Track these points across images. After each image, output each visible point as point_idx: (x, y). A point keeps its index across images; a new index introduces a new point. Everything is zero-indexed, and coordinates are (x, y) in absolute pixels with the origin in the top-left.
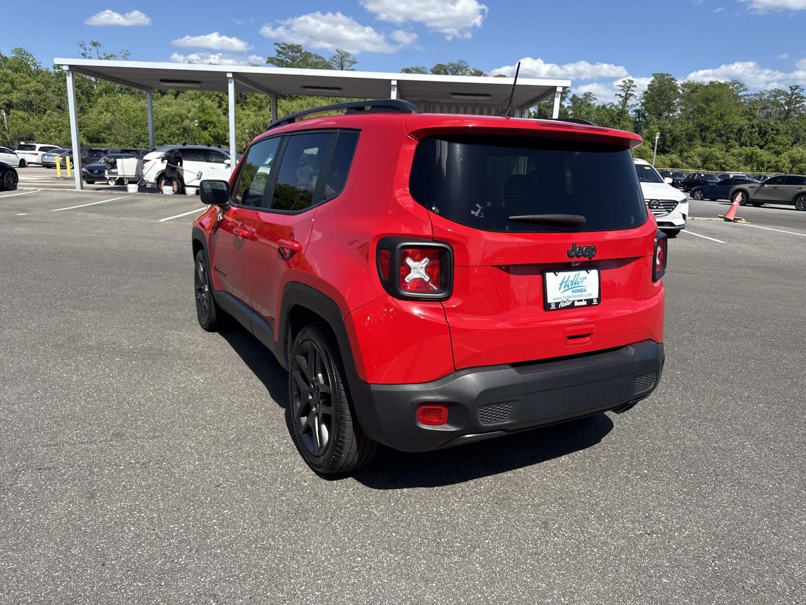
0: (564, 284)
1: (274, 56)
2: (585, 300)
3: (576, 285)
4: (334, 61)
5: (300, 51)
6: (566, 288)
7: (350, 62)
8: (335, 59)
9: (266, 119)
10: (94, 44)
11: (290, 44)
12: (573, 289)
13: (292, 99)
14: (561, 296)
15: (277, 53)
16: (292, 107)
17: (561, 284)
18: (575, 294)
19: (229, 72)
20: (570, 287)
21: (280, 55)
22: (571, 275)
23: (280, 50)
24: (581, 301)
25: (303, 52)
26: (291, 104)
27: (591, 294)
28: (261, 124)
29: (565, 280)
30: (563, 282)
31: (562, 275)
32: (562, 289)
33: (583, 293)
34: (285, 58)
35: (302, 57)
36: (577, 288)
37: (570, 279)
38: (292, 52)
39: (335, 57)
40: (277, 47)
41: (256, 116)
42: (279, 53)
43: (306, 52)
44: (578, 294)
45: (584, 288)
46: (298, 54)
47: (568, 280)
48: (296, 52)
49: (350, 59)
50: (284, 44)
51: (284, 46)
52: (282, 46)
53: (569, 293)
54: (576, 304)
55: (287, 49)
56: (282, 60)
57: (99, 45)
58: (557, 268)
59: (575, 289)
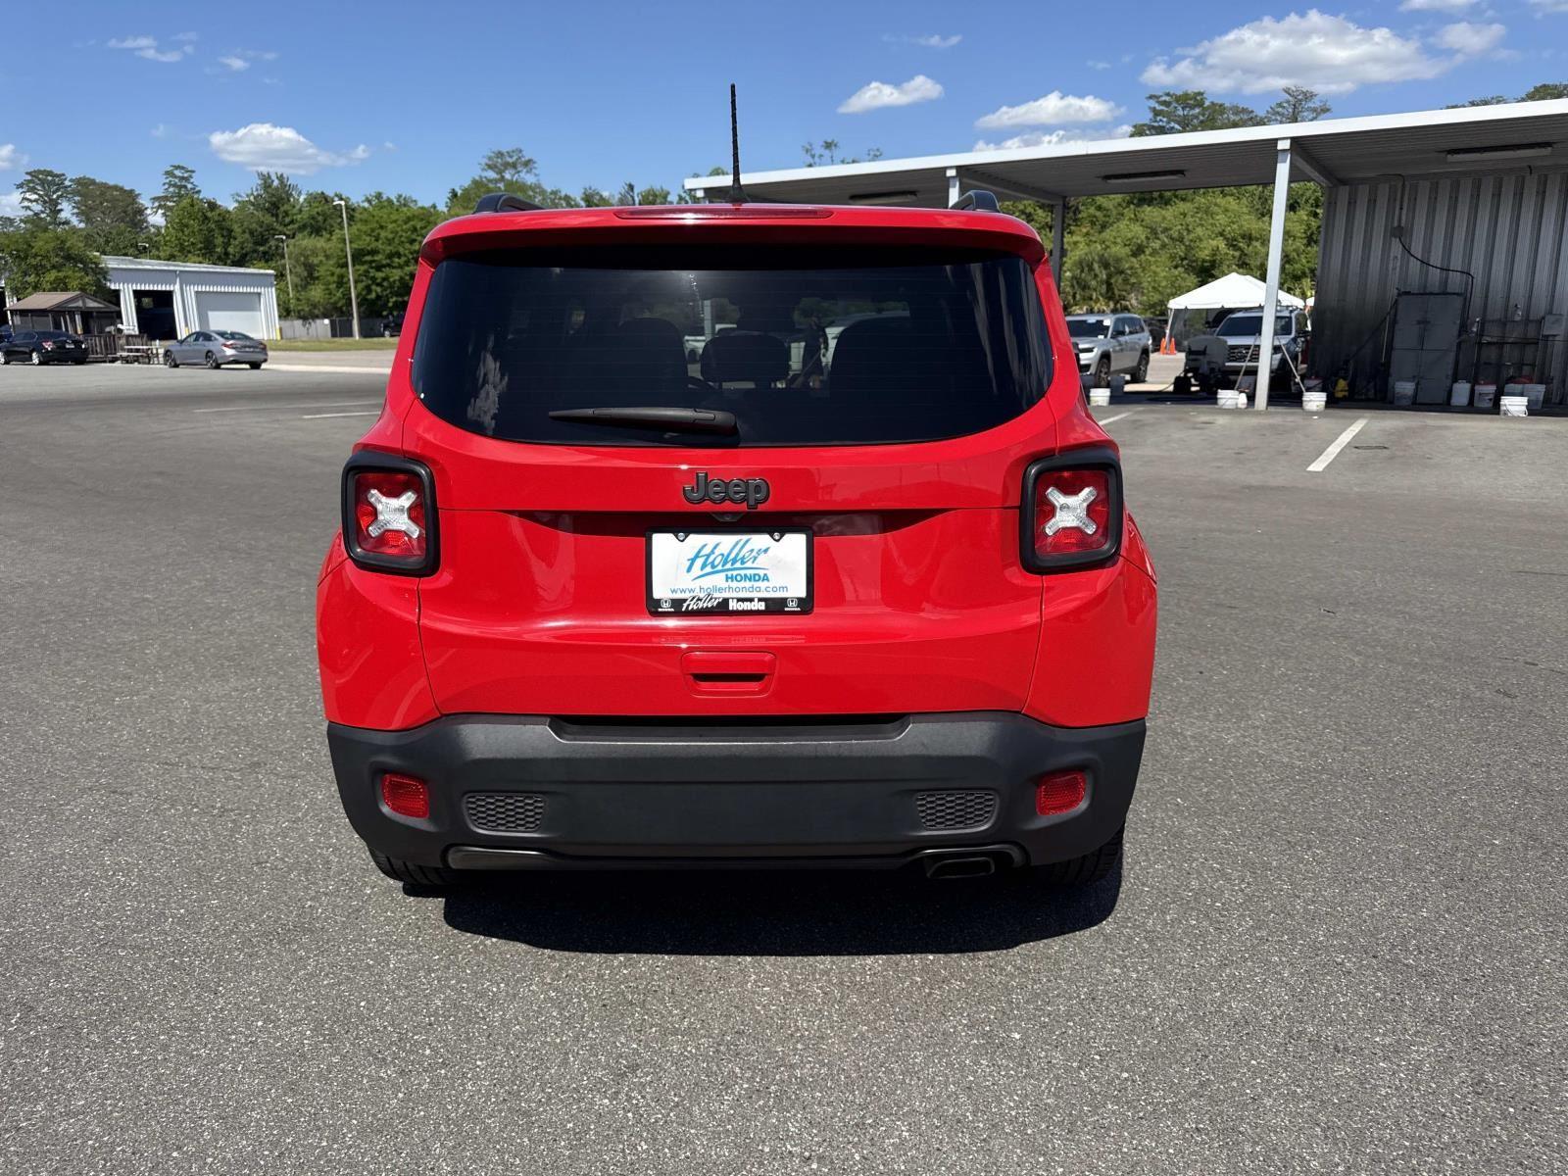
0: (699, 562)
1: (1147, 122)
2: (760, 600)
3: (738, 565)
4: (1278, 113)
5: (1200, 104)
6: (708, 569)
7: (1314, 110)
8: (1280, 109)
9: (1108, 247)
10: (828, 145)
11: (1179, 93)
12: (729, 573)
13: (1167, 203)
14: (692, 585)
15: (1151, 115)
16: (1164, 218)
17: (693, 561)
18: (734, 584)
19: (951, 167)
20: (720, 568)
21: (1158, 118)
22: (726, 542)
23: (1159, 107)
24: (751, 600)
25: (1207, 103)
26: (1164, 212)
27: (784, 588)
28: (1096, 258)
29: (706, 551)
30: (697, 556)
31: (696, 540)
32: (696, 570)
33: (763, 585)
34: (1169, 123)
35: (1203, 115)
36: (742, 572)
37: (717, 552)
38: (1183, 109)
39: (1280, 105)
40: (1153, 103)
41: (1088, 245)
42: (1156, 113)
43: (1212, 103)
44: (748, 584)
45: (762, 573)
46: (1197, 110)
47: (712, 552)
48: (1192, 107)
49: (1315, 103)
50: (1168, 94)
51: (1167, 99)
52: (1163, 98)
53: (719, 580)
54: (733, 605)
55: (1174, 104)
56: (1164, 127)
57: (835, 145)
58: (684, 523)
59: (735, 573)
